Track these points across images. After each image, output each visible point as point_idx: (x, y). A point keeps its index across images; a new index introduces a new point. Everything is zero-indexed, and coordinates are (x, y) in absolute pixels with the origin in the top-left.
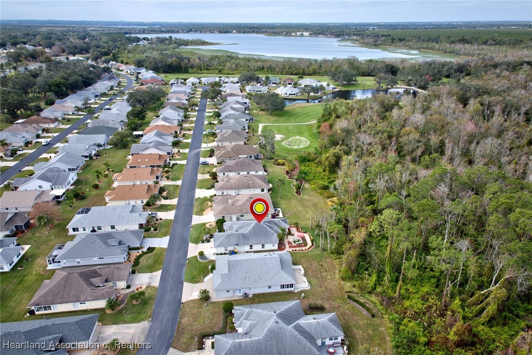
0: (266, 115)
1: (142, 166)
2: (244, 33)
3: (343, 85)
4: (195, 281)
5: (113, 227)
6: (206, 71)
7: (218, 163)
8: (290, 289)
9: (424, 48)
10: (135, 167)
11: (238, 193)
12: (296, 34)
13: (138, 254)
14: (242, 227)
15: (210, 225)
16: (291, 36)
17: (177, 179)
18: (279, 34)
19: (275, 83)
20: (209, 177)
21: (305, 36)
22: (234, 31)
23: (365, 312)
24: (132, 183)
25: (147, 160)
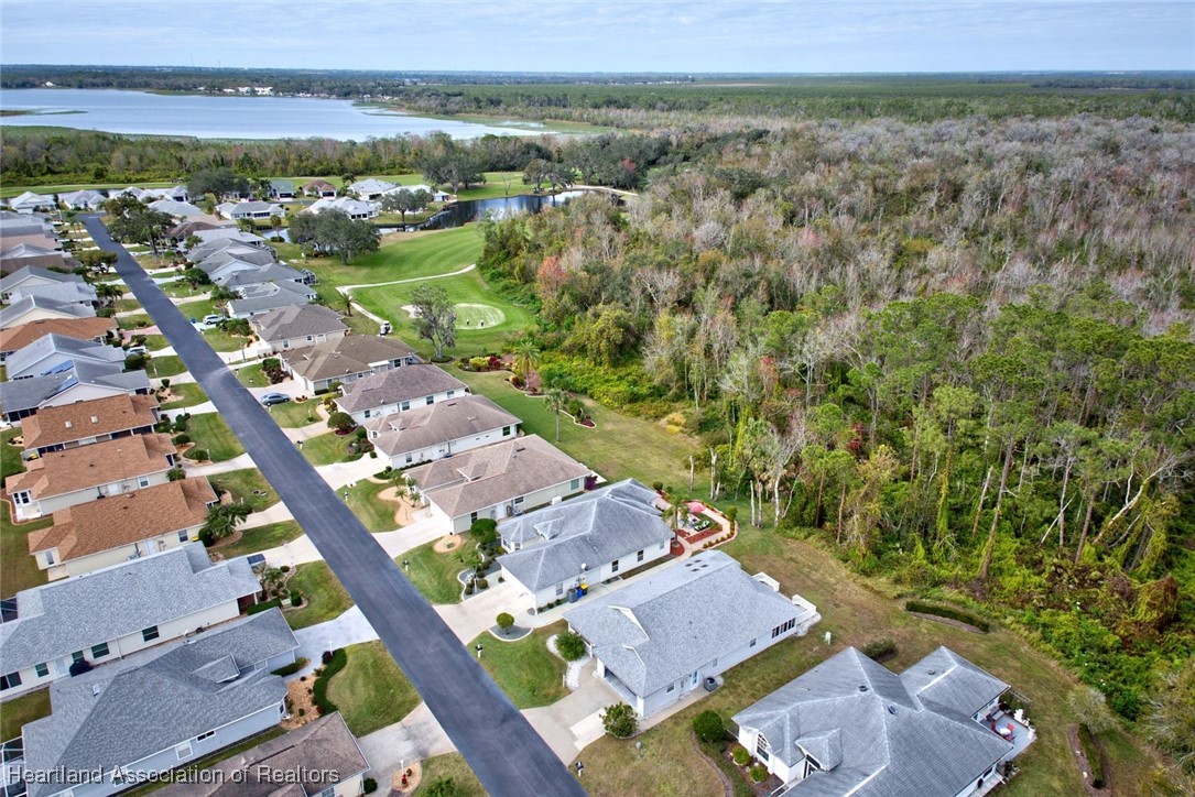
0: (331, 265)
1: (83, 441)
2: (80, 87)
3: (460, 191)
4: (546, 696)
5: (151, 633)
6: (48, 177)
7: (317, 393)
8: (790, 632)
9: (551, 118)
10: (60, 446)
11: (447, 451)
12: (238, 91)
13: (310, 683)
14: (563, 524)
15: (449, 546)
16: (225, 94)
17: (229, 455)
18: (186, 90)
19: (288, 195)
20: (330, 430)
21: (262, 96)
22: (49, 84)
23: (965, 628)
24: (92, 495)
25: (94, 419)
